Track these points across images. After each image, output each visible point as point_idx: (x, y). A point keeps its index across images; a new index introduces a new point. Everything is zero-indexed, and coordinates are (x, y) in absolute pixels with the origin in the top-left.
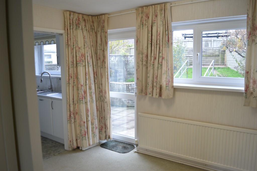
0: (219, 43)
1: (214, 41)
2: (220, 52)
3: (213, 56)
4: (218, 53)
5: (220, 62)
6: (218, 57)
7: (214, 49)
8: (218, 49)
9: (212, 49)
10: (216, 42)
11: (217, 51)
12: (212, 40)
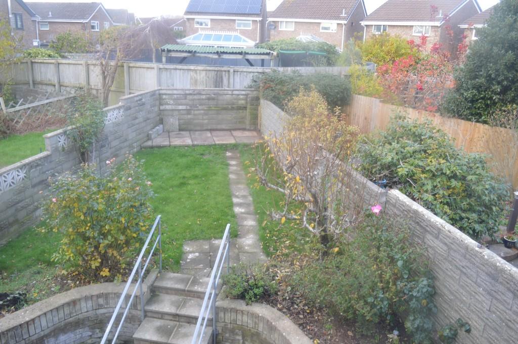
0: (246, 77)
1: (236, 73)
2: (248, 100)
3: (233, 109)
4: (243, 102)
5: (247, 122)
6: (245, 111)
7: (235, 92)
8: (244, 93)
9: (230, 92)
10: (240, 74)
11: (241, 97)
12: (232, 71)
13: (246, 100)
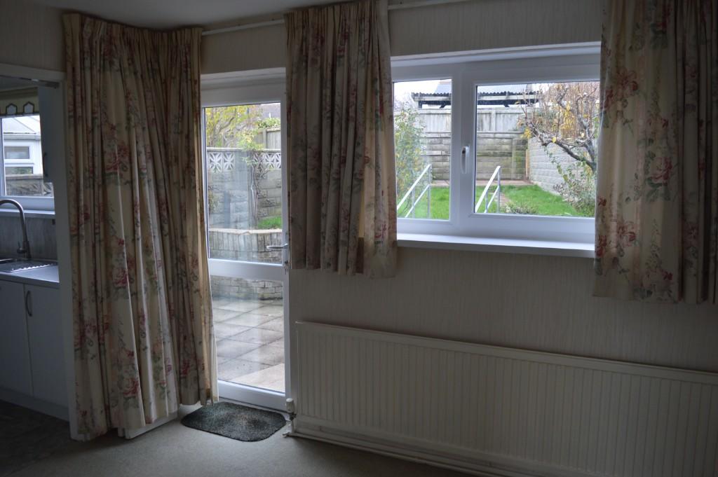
0: (511, 119)
1: (498, 115)
2: (514, 143)
3: (495, 155)
4: (507, 147)
5: (513, 170)
6: (509, 158)
7: (497, 135)
8: (508, 135)
9: (492, 135)
10: (504, 116)
11: (505, 141)
12: (493, 112)
13: (511, 144)
